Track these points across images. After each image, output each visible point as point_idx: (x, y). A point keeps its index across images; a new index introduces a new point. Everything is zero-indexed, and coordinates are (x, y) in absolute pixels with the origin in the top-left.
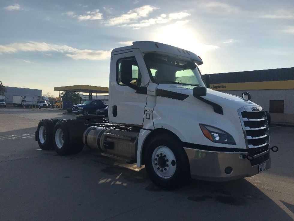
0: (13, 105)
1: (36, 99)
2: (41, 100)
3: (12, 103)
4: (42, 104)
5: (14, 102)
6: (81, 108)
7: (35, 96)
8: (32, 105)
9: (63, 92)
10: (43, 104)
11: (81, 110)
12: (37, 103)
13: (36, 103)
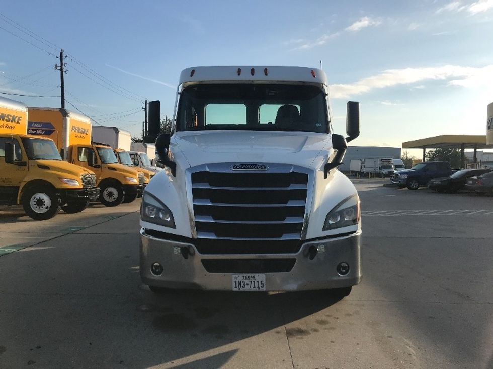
0: (351, 174)
1: (378, 164)
2: (386, 164)
3: (350, 171)
4: (385, 171)
5: (351, 170)
6: (405, 176)
7: (377, 158)
8: (371, 173)
9: (432, 149)
10: (390, 170)
11: (404, 179)
12: (380, 169)
13: (377, 170)
